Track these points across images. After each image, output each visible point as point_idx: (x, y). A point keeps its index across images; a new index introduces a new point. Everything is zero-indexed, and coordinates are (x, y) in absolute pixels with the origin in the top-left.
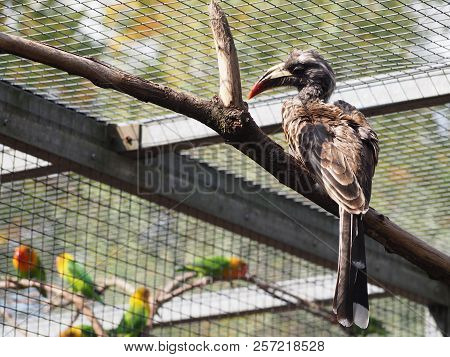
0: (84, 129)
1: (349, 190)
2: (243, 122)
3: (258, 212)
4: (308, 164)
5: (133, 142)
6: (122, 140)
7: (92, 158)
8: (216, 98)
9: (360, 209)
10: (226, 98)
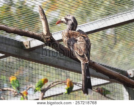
0: (13, 44)
1: (82, 56)
2: (51, 39)
3: (68, 62)
4: (70, 50)
5: (28, 46)
6: (25, 46)
7: (16, 52)
8: (42, 33)
9: (86, 62)
10: (45, 32)
